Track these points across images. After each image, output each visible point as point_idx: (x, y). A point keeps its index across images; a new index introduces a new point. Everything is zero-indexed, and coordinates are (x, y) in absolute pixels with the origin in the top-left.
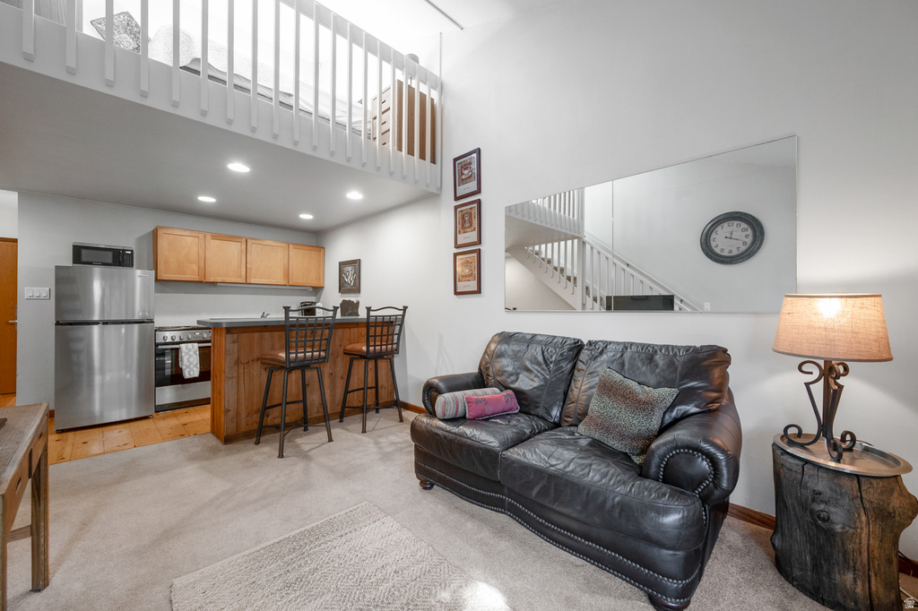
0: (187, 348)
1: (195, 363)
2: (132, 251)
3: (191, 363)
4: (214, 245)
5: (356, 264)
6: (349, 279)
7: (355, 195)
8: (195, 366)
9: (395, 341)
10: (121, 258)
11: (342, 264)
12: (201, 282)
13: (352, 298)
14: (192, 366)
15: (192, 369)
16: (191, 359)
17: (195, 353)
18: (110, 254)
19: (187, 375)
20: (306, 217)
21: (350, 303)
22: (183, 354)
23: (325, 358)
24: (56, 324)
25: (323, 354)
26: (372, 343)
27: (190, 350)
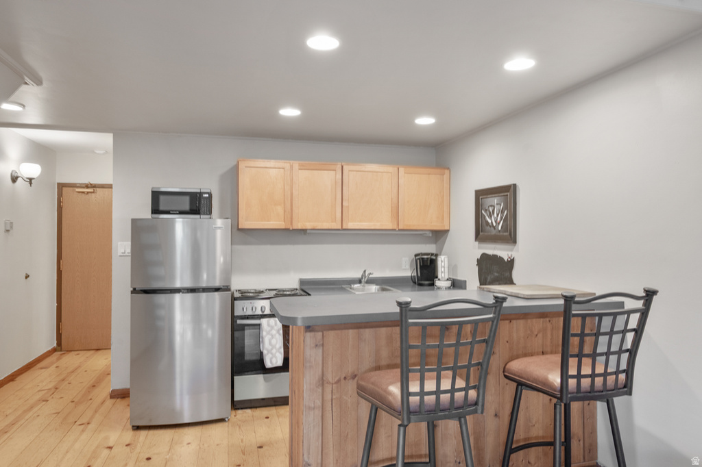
0: (268, 325)
1: (278, 346)
2: (210, 194)
3: (273, 347)
4: (303, 176)
5: (508, 193)
6: (495, 220)
7: (520, 64)
8: (278, 351)
9: (623, 366)
10: (197, 205)
11: (481, 195)
12: (287, 230)
13: (502, 252)
14: (274, 351)
15: (274, 356)
16: (274, 341)
17: (278, 331)
18: (187, 198)
19: (268, 364)
20: (425, 121)
21: (496, 259)
22: (264, 333)
23: (476, 404)
24: (132, 292)
25: (472, 394)
26: (573, 371)
27: (272, 328)
